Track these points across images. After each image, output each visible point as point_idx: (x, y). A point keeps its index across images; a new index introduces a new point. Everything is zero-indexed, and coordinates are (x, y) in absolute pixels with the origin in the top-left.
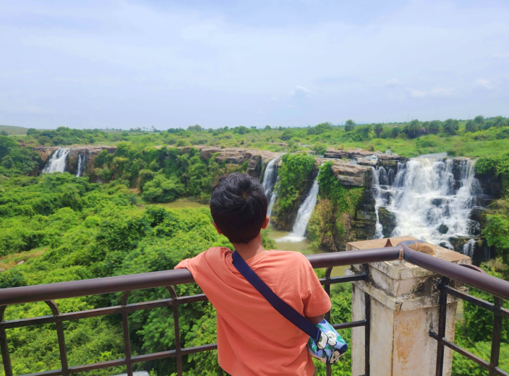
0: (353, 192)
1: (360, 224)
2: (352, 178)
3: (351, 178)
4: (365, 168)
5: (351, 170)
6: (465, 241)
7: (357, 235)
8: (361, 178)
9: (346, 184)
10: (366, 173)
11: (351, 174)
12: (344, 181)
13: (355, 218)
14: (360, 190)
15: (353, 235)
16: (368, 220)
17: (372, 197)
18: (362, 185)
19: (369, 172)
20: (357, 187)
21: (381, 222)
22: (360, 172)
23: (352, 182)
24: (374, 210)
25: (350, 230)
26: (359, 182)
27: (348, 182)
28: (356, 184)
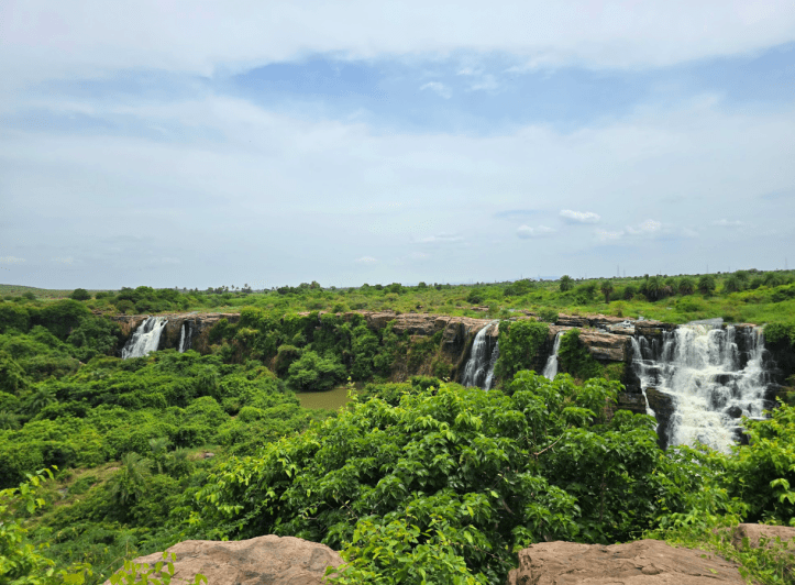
0: (611, 368)
3: (608, 351)
4: (624, 337)
5: (606, 340)
8: (620, 350)
9: (602, 357)
10: (624, 344)
11: (607, 345)
12: (599, 354)
14: (620, 365)
16: (636, 405)
17: (634, 375)
18: (622, 359)
19: (629, 343)
20: (617, 361)
21: (651, 407)
22: (619, 343)
23: (610, 355)
24: (640, 391)
26: (619, 355)
27: (605, 355)
28: (615, 357)
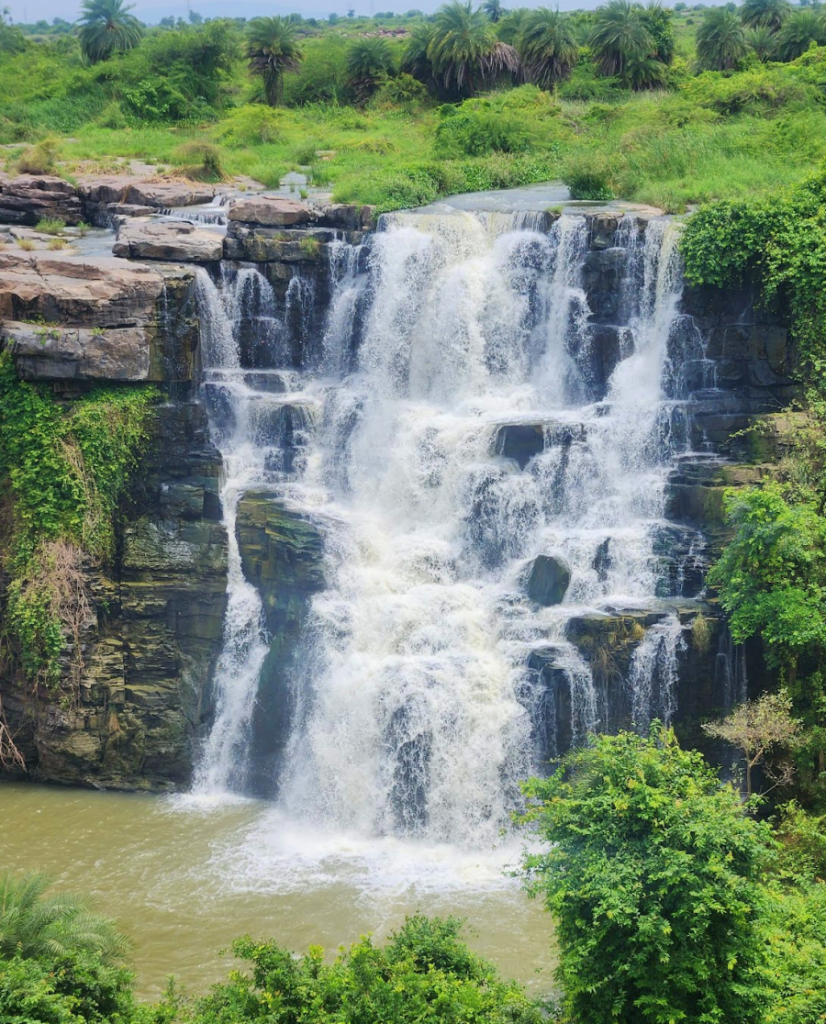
0: (93, 418)
1: (141, 594)
2: (85, 334)
3: (78, 339)
4: (157, 276)
5: (75, 290)
6: (638, 627)
7: (129, 659)
8: (135, 337)
9: (51, 370)
10: (159, 303)
11: (77, 313)
12: (40, 356)
13: (117, 567)
14: (134, 401)
15: (106, 660)
16: (188, 571)
17: (202, 441)
18: (143, 375)
19: (180, 302)
20: (118, 385)
21: (251, 574)
22: (128, 301)
23: (87, 361)
24: (213, 510)
25: (92, 637)
26: (127, 356)
27: (65, 358)
28: (110, 367)
